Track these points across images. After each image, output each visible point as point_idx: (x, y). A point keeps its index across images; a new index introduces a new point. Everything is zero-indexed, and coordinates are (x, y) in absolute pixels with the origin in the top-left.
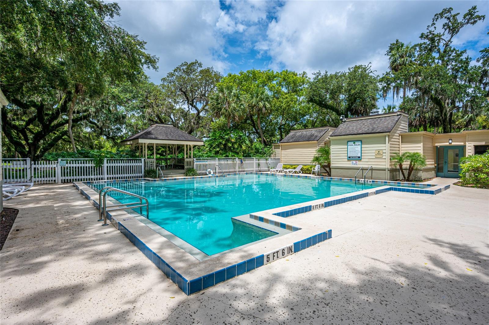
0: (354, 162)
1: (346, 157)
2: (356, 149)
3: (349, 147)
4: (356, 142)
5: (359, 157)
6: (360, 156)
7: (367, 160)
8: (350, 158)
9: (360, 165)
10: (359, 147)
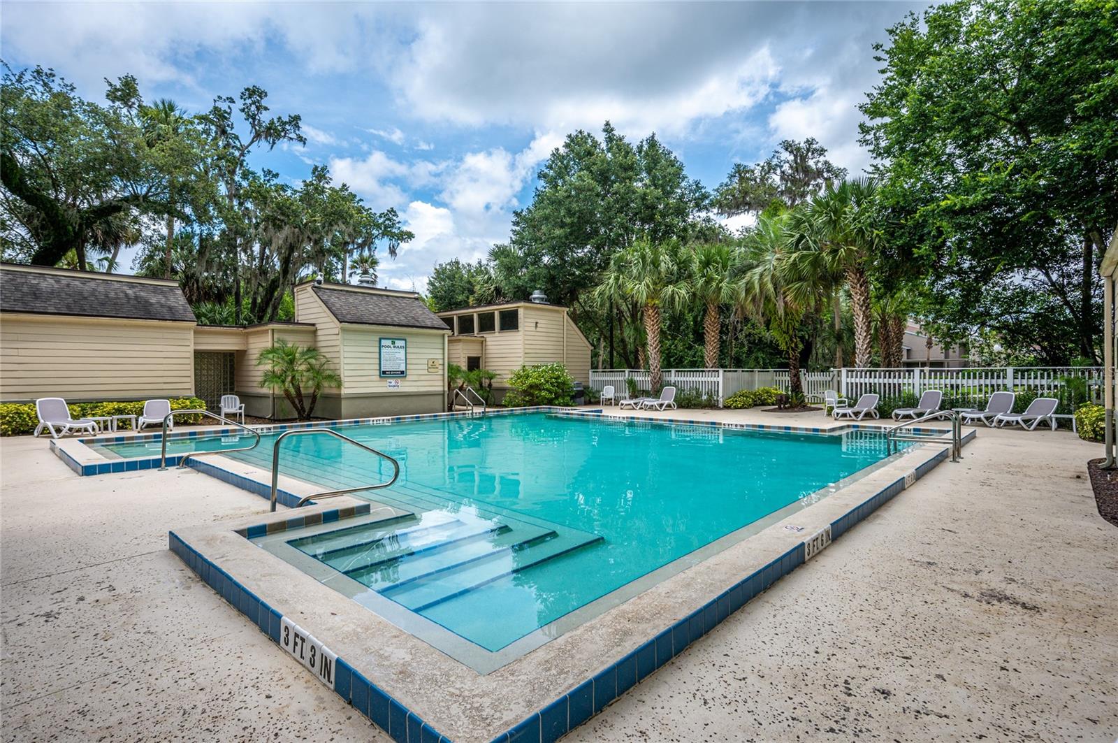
0: (393, 382)
1: (378, 373)
2: (398, 356)
3: (383, 350)
4: (396, 341)
5: (402, 372)
6: (404, 369)
7: (415, 378)
8: (384, 374)
9: (405, 387)
10: (402, 351)
